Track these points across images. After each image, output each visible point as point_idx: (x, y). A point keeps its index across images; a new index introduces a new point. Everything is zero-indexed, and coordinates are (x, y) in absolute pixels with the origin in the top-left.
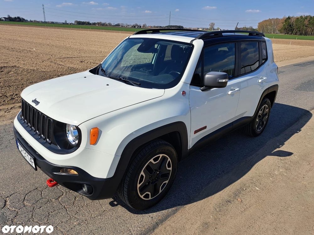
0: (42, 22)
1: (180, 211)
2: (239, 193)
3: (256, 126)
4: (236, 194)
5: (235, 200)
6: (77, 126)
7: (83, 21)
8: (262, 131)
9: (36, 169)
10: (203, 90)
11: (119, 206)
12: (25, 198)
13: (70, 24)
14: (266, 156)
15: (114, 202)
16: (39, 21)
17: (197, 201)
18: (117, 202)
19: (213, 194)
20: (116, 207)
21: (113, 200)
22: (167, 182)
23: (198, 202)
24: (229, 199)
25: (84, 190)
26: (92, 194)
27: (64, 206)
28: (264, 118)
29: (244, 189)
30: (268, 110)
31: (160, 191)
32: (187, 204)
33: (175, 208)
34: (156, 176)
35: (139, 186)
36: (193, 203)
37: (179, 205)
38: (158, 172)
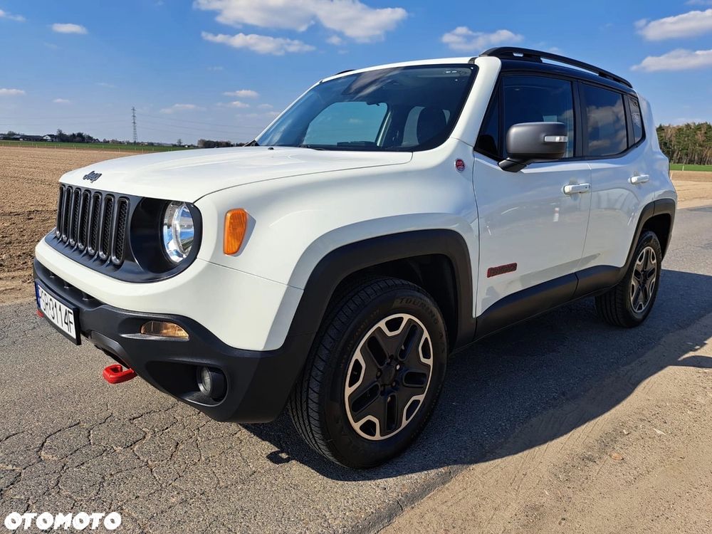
0: (128, 143)
1: (460, 478)
2: (612, 440)
3: (632, 299)
4: (606, 443)
5: (606, 457)
6: (193, 204)
7: (215, 141)
8: (645, 317)
9: (78, 342)
10: (505, 168)
11: (294, 462)
12: (45, 444)
13: (189, 146)
14: (665, 367)
15: (280, 455)
16: (122, 141)
17: (503, 457)
18: (288, 454)
19: (545, 442)
20: (286, 465)
21: (277, 449)
22: (421, 398)
23: (506, 458)
24: (590, 453)
25: (201, 388)
26: (222, 402)
27: (147, 462)
28: (648, 282)
29: (624, 431)
30: (655, 261)
31: (405, 423)
32: (476, 462)
33: (446, 468)
34: (391, 378)
35: (348, 391)
36: (492, 460)
37: (455, 462)
38: (398, 367)
